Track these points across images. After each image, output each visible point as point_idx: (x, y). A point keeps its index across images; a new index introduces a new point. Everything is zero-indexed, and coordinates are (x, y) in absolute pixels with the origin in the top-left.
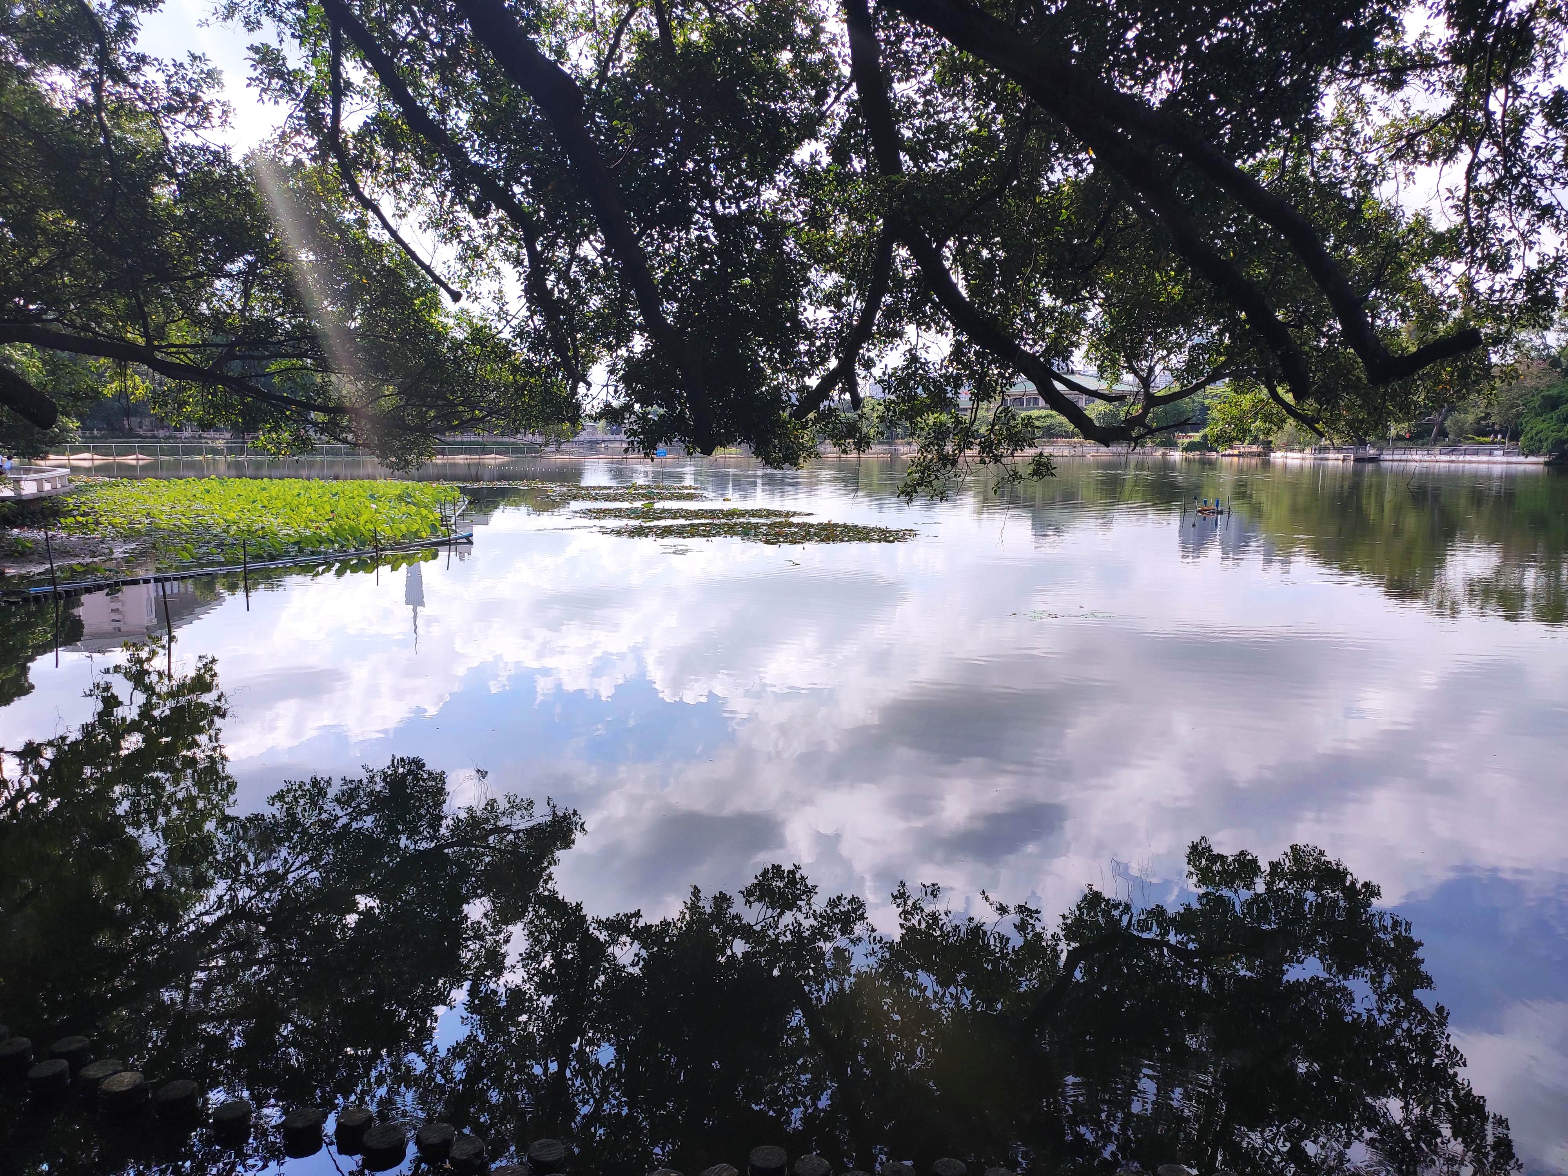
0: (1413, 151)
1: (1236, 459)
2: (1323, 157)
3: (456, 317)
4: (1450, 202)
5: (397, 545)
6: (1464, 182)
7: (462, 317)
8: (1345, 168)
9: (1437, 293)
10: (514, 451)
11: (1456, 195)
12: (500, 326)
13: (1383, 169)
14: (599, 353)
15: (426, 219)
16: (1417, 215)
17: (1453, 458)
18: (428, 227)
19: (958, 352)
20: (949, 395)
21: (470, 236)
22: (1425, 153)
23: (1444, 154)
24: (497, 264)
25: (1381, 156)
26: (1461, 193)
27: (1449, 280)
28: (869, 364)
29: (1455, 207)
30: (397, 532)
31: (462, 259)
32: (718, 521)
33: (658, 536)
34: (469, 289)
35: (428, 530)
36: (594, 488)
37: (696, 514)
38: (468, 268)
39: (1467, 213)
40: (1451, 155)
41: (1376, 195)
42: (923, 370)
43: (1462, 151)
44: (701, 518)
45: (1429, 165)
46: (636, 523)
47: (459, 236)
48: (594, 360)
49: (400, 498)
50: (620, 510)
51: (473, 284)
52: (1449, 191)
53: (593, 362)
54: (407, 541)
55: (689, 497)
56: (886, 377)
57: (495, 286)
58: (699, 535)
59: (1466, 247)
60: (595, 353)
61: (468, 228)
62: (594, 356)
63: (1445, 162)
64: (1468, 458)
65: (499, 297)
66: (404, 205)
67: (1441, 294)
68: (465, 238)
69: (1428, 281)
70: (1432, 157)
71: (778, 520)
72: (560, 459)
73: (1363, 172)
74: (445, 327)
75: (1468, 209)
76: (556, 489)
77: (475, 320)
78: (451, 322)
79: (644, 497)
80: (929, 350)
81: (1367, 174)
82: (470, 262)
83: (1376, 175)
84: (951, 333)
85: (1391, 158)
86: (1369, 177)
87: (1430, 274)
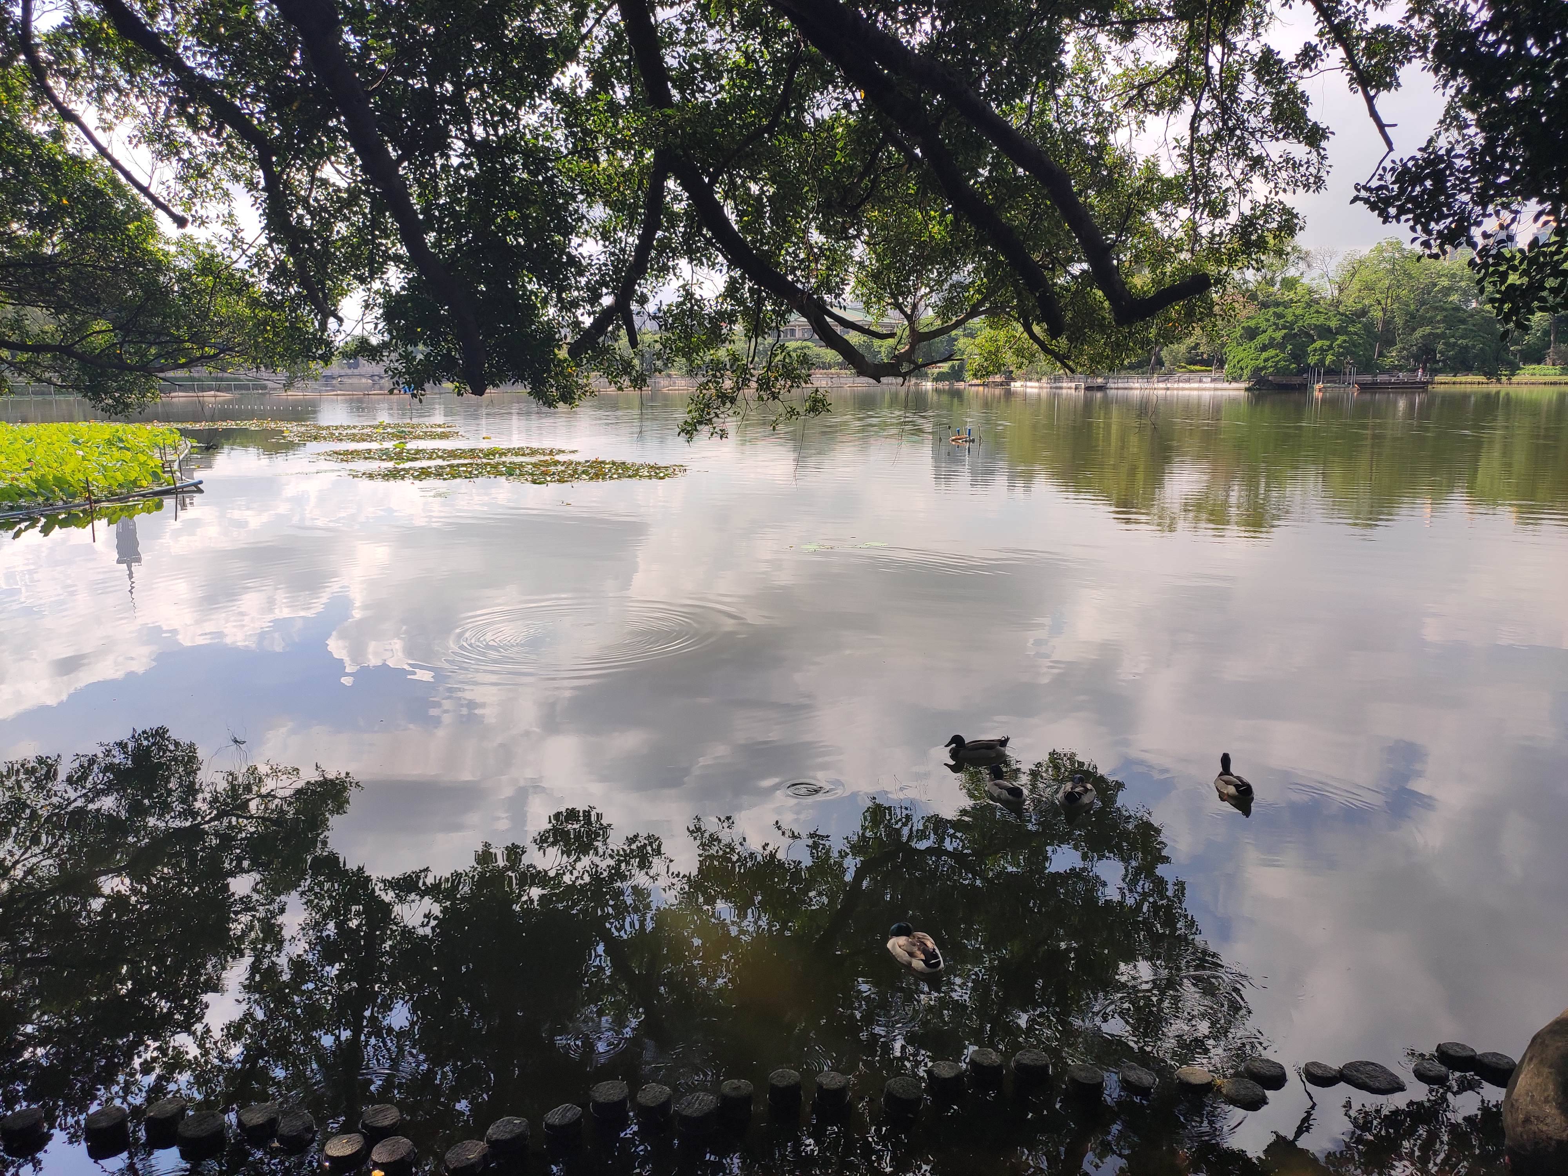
0: (1143, 100)
1: (981, 388)
2: (1065, 103)
3: (178, 244)
4: (1177, 151)
5: (112, 496)
6: (1189, 132)
7: (186, 245)
8: (1084, 115)
9: (1166, 236)
10: (237, 387)
11: (1182, 144)
12: (235, 255)
13: (1118, 117)
14: (348, 285)
15: (136, 133)
16: (1147, 161)
17: (1169, 385)
18: (139, 142)
19: (732, 289)
20: (724, 331)
21: (191, 153)
22: (1153, 103)
23: (1169, 105)
24: (225, 185)
25: (1116, 105)
26: (1186, 143)
27: (1176, 224)
28: (643, 300)
29: (1180, 155)
30: (112, 481)
31: (183, 179)
32: (479, 461)
33: (415, 478)
34: (193, 213)
35: (150, 478)
36: (337, 428)
37: (452, 454)
38: (191, 188)
39: (1191, 161)
40: (1175, 106)
41: (1112, 141)
42: (699, 307)
43: (1184, 102)
44: (460, 458)
45: (1157, 114)
46: (390, 465)
47: (178, 153)
48: (344, 293)
49: (110, 443)
50: (369, 451)
51: (198, 207)
52: (1177, 140)
53: (341, 295)
54: (125, 491)
55: (443, 436)
56: (661, 314)
57: (223, 209)
58: (460, 476)
59: (1191, 193)
60: (344, 285)
61: (188, 144)
62: (343, 289)
63: (1171, 111)
64: (1181, 385)
65: (230, 220)
66: (109, 117)
67: (1170, 237)
68: (186, 155)
69: (1158, 225)
70: (1160, 106)
71: (542, 458)
72: (294, 395)
73: (1101, 119)
74: (166, 254)
75: (1192, 158)
76: (291, 430)
77: (201, 248)
78: (173, 249)
79: (394, 436)
80: (703, 286)
81: (1104, 121)
82: (192, 182)
83: (1111, 122)
84: (725, 269)
85: (1125, 106)
86: (1106, 124)
87: (1160, 218)
